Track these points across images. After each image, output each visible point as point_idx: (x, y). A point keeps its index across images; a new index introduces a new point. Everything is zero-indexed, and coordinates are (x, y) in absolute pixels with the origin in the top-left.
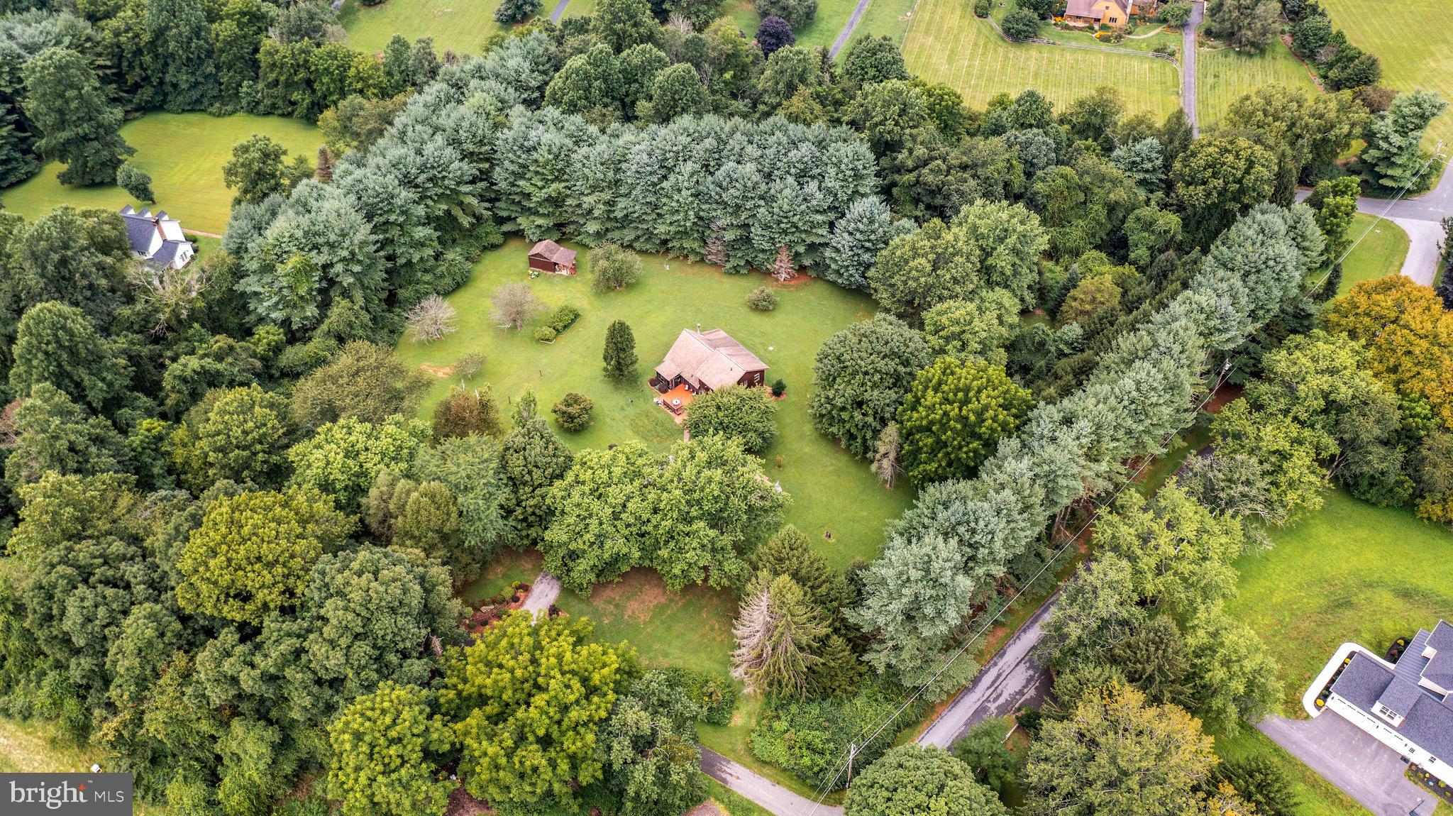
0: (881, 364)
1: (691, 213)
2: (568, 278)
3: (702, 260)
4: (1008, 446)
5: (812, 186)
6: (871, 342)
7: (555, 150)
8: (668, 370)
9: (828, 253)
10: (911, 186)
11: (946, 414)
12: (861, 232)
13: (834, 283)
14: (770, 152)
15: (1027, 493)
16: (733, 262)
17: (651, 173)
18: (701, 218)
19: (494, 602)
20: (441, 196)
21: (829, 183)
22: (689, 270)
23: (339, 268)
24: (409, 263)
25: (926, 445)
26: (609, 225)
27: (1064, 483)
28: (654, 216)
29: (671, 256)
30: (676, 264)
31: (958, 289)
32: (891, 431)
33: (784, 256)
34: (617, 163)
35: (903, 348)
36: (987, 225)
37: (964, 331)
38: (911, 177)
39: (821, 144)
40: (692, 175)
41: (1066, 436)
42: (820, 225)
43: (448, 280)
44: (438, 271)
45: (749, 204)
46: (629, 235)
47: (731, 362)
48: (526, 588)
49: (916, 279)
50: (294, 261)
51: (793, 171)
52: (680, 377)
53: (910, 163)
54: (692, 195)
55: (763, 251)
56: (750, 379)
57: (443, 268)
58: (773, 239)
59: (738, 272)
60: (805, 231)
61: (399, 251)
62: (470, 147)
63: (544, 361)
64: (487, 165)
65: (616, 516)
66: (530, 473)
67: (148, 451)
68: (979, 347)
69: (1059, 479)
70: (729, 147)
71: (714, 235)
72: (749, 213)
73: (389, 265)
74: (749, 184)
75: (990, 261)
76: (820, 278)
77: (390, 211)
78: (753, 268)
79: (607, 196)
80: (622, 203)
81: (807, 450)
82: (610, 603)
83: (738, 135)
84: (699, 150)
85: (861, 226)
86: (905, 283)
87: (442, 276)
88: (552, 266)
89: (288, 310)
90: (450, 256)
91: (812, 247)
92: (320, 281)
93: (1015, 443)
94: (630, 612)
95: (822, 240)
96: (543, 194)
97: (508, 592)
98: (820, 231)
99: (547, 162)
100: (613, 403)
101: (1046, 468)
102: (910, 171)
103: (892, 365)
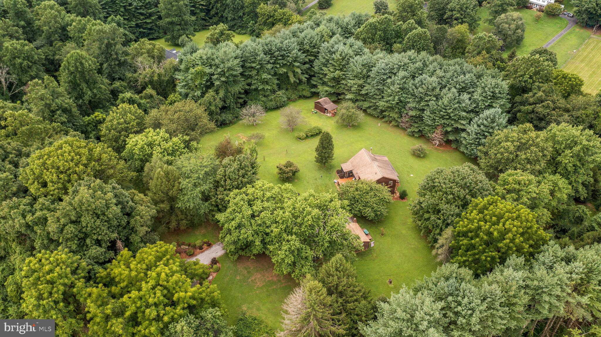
0: (456, 190)
1: (397, 97)
2: (329, 117)
3: (397, 126)
4: (514, 260)
5: (465, 96)
6: (454, 176)
7: (343, 54)
8: (346, 167)
9: (463, 135)
10: (528, 113)
11: (479, 228)
12: (485, 126)
13: (463, 153)
14: (448, 75)
15: (512, 293)
16: (413, 129)
17: (384, 74)
18: (401, 101)
19: (189, 245)
20: (284, 65)
21: (476, 96)
22: (390, 129)
23: (215, 77)
24: (256, 90)
25: (463, 245)
26: (358, 98)
27: (547, 298)
28: (380, 97)
29: (383, 120)
30: (385, 125)
31: (529, 166)
32: (448, 232)
33: (439, 131)
34: (369, 67)
35: (473, 185)
36: (563, 136)
37: (522, 190)
38: (530, 108)
39: (479, 76)
40: (403, 78)
41: (561, 269)
42: (464, 118)
43: (273, 103)
44: (270, 98)
45: (427, 99)
46: (366, 105)
47: (378, 170)
48: (209, 245)
49: (502, 154)
50: (199, 68)
51: (458, 86)
52: (351, 172)
53: (531, 100)
54: (400, 88)
55: (429, 126)
56: (383, 181)
57: (273, 97)
58: (435, 119)
59: (414, 135)
60: (455, 120)
61: (253, 82)
62: (307, 47)
63: (293, 147)
64: (313, 58)
65: (253, 216)
66: (225, 181)
67: (91, 125)
68: (529, 203)
69: (544, 295)
70: (428, 69)
71: (405, 112)
72: (426, 103)
73: (247, 87)
74: (430, 87)
75: (559, 158)
76: (457, 149)
77: (254, 62)
78: (422, 135)
79: (361, 82)
80: (367, 87)
81: (404, 232)
82: (246, 269)
83: (435, 64)
84: (412, 67)
85: (485, 122)
86: (496, 155)
87: (271, 100)
88: (324, 110)
89: (189, 90)
90: (280, 93)
91: (457, 131)
92: (207, 81)
93: (521, 260)
94: (253, 278)
95: (462, 127)
96: (332, 75)
97: (198, 243)
98: (462, 122)
99: (338, 60)
100: (313, 175)
101: (536, 283)
102: (530, 104)
103: (462, 193)
